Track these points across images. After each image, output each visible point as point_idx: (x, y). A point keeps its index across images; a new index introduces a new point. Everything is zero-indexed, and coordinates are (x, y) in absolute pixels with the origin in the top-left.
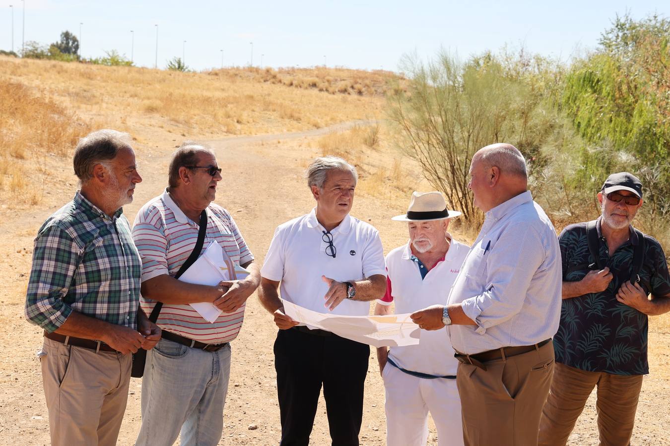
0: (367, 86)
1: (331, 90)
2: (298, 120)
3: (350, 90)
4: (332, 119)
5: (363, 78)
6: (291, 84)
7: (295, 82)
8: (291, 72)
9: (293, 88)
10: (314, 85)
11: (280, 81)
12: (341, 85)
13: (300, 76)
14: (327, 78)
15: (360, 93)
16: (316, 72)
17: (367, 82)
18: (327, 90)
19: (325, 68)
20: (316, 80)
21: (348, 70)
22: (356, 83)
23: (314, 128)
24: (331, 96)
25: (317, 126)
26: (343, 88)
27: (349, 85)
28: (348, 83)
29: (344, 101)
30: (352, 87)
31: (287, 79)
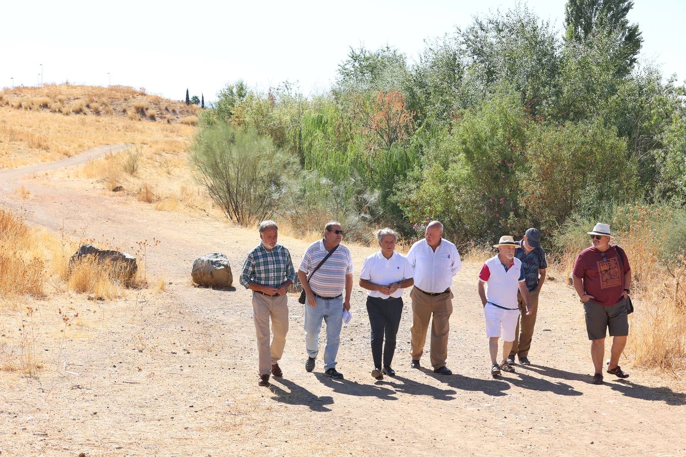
0: (103, 104)
1: (64, 110)
2: (47, 149)
3: (86, 110)
4: (80, 146)
5: (100, 96)
6: (20, 106)
7: (23, 104)
8: (18, 91)
9: (22, 110)
10: (45, 106)
11: (7, 103)
12: (76, 104)
13: (29, 96)
14: (60, 97)
15: (97, 113)
16: (46, 91)
17: (104, 99)
18: (60, 111)
19: (54, 85)
20: (47, 99)
21: (82, 87)
22: (92, 101)
23: (65, 157)
24: (66, 118)
25: (67, 155)
26: (78, 107)
27: (84, 104)
28: (82, 102)
29: (83, 123)
30: (88, 106)
31: (15, 101)
